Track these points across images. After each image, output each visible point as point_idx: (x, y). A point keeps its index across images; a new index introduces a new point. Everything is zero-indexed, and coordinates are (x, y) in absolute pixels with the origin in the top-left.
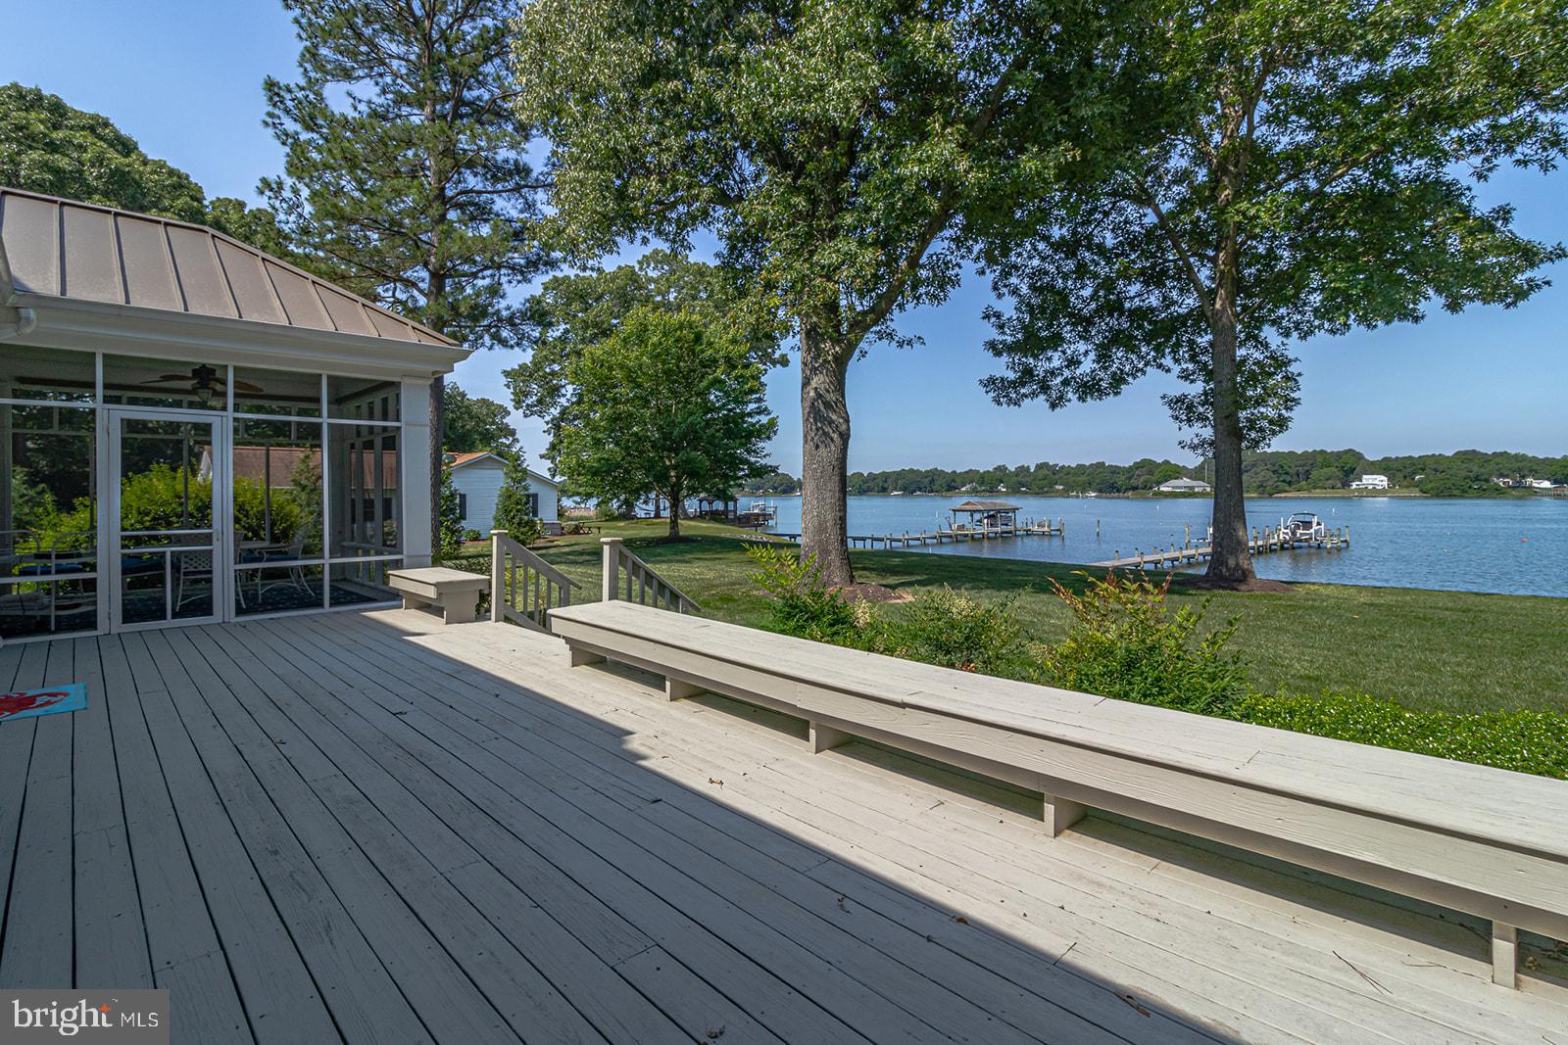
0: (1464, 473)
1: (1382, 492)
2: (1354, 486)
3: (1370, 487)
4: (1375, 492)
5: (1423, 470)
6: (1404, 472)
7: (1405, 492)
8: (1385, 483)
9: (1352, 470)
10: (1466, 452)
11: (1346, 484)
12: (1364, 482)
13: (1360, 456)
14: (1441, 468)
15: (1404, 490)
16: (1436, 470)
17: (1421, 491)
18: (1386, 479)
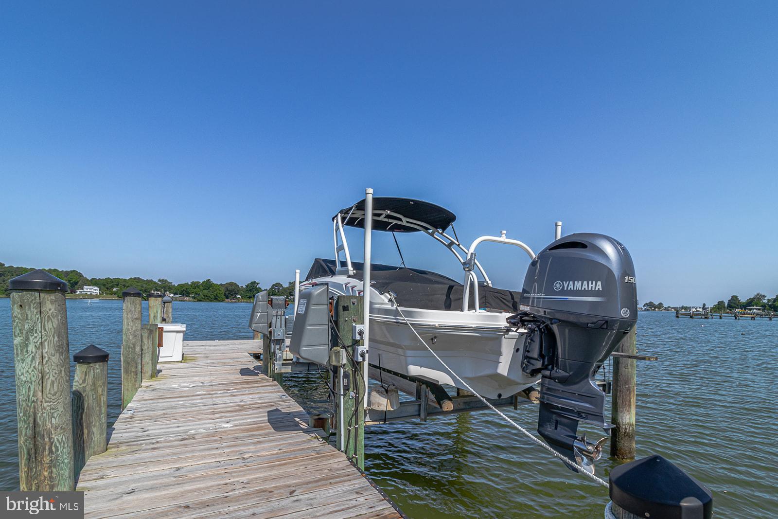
0: (140, 288)
1: (96, 296)
2: (78, 293)
3: (89, 293)
4: (91, 297)
5: (117, 285)
6: (107, 286)
7: (109, 297)
8: (98, 291)
9: (76, 283)
10: (135, 278)
11: (73, 291)
12: (85, 290)
13: (80, 275)
14: (127, 285)
15: (109, 296)
16: (124, 286)
17: (118, 297)
18: (98, 289)
